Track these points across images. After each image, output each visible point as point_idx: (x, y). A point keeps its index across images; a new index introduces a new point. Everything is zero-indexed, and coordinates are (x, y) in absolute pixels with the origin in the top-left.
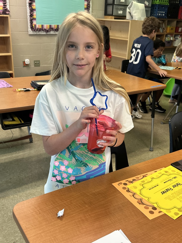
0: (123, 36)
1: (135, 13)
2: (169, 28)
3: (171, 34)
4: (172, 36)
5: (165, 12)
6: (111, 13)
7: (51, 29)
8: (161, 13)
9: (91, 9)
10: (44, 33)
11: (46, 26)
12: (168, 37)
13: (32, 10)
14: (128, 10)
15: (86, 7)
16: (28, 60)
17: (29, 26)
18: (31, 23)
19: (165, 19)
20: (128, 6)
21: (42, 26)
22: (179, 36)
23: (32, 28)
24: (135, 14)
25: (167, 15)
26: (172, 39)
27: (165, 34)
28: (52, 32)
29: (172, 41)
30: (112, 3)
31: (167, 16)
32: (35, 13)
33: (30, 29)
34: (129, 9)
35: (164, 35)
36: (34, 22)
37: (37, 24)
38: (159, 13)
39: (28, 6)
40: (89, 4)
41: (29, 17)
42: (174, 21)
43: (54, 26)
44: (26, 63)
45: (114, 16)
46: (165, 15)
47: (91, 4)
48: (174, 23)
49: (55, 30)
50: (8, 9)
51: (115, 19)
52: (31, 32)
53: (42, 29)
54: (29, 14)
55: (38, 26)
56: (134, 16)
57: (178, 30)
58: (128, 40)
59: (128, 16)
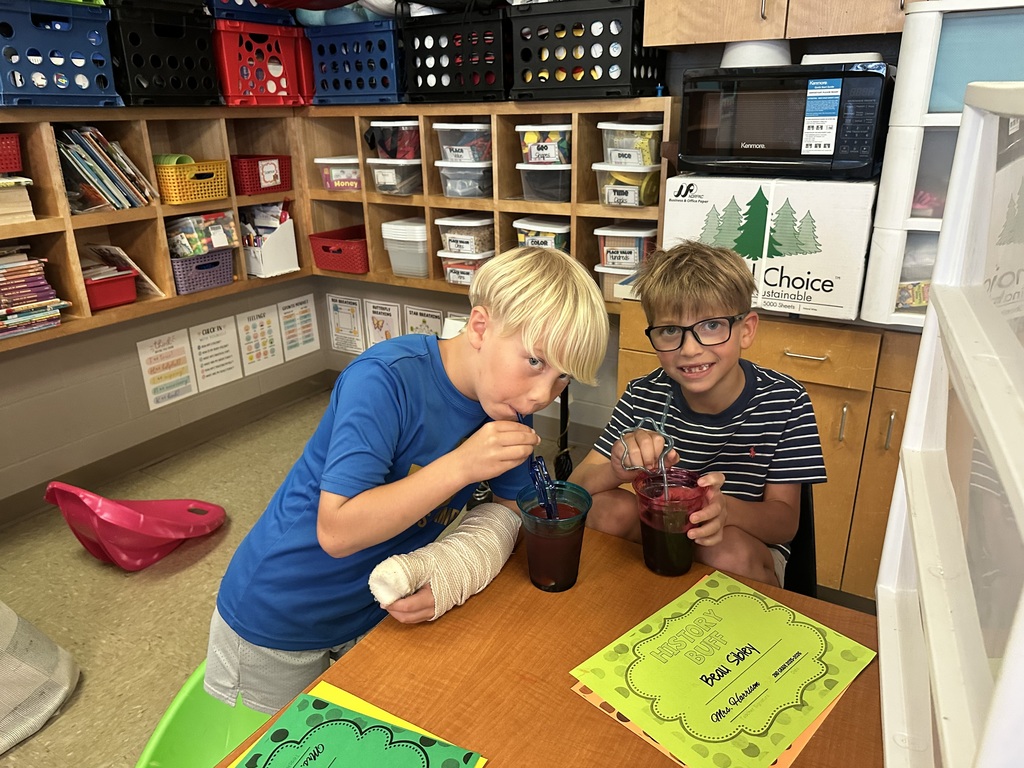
4: (222, 223)
8: (47, 69)
22: (278, 210)
26: (219, 239)
27: (161, 213)
31: (122, 89)
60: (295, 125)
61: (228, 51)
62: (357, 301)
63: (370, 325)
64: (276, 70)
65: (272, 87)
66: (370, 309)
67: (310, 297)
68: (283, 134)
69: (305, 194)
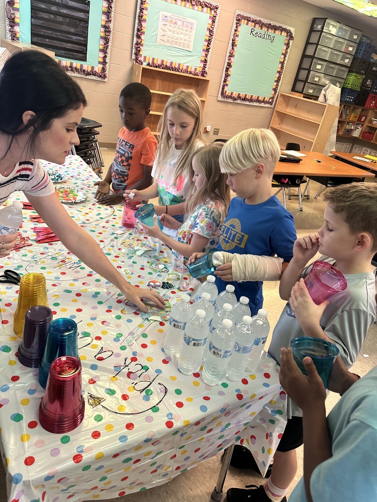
0: (310, 117)
1: (331, 96)
2: (353, 115)
3: (353, 123)
4: (354, 125)
5: (354, 98)
6: (301, 90)
7: (239, 97)
8: (349, 98)
9: (280, 82)
10: (231, 101)
11: (235, 95)
12: (349, 125)
13: (227, 76)
14: (323, 92)
15: (276, 79)
16: (210, 127)
17: (220, 92)
18: (223, 89)
19: (350, 105)
20: (325, 88)
21: (232, 93)
22: (361, 125)
23: (222, 94)
24: (331, 98)
25: (354, 101)
26: (352, 128)
27: (347, 121)
28: (239, 101)
29: (352, 130)
30: (304, 80)
32: (229, 79)
33: (220, 95)
34: (325, 91)
35: (345, 122)
36: (226, 88)
37: (228, 90)
38: (348, 98)
39: (224, 71)
40: (280, 77)
41: (222, 82)
42: (359, 108)
43: (242, 95)
44: (207, 130)
45: (304, 94)
46: (353, 101)
47: (282, 77)
48: (359, 111)
49: (243, 99)
50: (207, 71)
51: (304, 97)
52: (220, 98)
53: (230, 97)
54: (223, 79)
55: (228, 93)
56: (330, 99)
57: (361, 118)
58: (321, 124)
59: (321, 98)
60: (371, 111)
61: (369, 98)
62: (361, 147)
63: (362, 152)
64: (374, 102)
65: (372, 105)
66: (364, 149)
67: (351, 144)
68: (368, 113)
69: (366, 124)
